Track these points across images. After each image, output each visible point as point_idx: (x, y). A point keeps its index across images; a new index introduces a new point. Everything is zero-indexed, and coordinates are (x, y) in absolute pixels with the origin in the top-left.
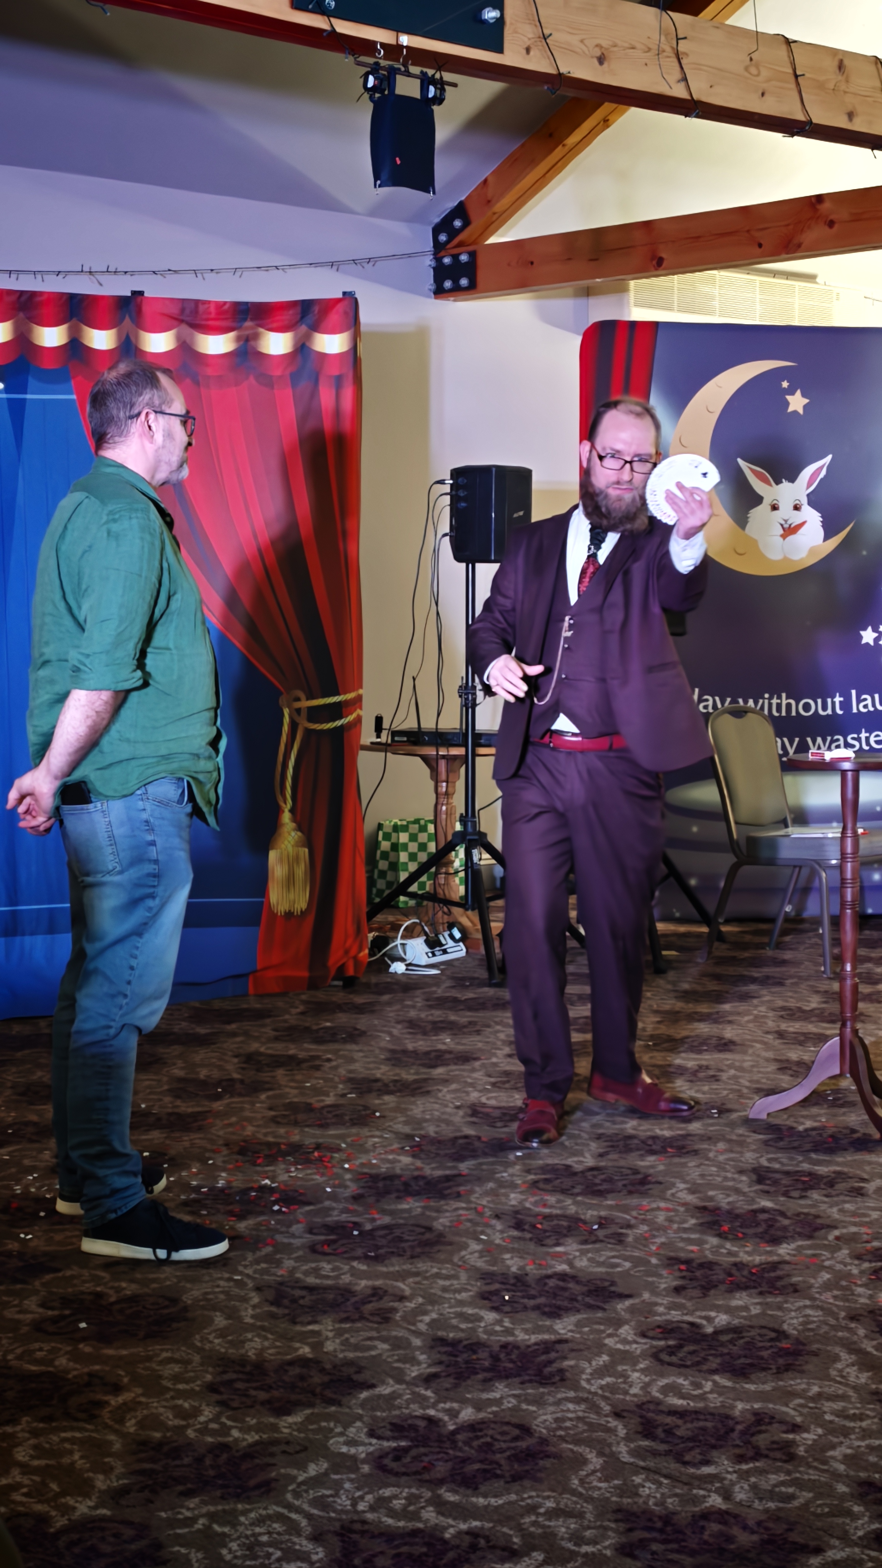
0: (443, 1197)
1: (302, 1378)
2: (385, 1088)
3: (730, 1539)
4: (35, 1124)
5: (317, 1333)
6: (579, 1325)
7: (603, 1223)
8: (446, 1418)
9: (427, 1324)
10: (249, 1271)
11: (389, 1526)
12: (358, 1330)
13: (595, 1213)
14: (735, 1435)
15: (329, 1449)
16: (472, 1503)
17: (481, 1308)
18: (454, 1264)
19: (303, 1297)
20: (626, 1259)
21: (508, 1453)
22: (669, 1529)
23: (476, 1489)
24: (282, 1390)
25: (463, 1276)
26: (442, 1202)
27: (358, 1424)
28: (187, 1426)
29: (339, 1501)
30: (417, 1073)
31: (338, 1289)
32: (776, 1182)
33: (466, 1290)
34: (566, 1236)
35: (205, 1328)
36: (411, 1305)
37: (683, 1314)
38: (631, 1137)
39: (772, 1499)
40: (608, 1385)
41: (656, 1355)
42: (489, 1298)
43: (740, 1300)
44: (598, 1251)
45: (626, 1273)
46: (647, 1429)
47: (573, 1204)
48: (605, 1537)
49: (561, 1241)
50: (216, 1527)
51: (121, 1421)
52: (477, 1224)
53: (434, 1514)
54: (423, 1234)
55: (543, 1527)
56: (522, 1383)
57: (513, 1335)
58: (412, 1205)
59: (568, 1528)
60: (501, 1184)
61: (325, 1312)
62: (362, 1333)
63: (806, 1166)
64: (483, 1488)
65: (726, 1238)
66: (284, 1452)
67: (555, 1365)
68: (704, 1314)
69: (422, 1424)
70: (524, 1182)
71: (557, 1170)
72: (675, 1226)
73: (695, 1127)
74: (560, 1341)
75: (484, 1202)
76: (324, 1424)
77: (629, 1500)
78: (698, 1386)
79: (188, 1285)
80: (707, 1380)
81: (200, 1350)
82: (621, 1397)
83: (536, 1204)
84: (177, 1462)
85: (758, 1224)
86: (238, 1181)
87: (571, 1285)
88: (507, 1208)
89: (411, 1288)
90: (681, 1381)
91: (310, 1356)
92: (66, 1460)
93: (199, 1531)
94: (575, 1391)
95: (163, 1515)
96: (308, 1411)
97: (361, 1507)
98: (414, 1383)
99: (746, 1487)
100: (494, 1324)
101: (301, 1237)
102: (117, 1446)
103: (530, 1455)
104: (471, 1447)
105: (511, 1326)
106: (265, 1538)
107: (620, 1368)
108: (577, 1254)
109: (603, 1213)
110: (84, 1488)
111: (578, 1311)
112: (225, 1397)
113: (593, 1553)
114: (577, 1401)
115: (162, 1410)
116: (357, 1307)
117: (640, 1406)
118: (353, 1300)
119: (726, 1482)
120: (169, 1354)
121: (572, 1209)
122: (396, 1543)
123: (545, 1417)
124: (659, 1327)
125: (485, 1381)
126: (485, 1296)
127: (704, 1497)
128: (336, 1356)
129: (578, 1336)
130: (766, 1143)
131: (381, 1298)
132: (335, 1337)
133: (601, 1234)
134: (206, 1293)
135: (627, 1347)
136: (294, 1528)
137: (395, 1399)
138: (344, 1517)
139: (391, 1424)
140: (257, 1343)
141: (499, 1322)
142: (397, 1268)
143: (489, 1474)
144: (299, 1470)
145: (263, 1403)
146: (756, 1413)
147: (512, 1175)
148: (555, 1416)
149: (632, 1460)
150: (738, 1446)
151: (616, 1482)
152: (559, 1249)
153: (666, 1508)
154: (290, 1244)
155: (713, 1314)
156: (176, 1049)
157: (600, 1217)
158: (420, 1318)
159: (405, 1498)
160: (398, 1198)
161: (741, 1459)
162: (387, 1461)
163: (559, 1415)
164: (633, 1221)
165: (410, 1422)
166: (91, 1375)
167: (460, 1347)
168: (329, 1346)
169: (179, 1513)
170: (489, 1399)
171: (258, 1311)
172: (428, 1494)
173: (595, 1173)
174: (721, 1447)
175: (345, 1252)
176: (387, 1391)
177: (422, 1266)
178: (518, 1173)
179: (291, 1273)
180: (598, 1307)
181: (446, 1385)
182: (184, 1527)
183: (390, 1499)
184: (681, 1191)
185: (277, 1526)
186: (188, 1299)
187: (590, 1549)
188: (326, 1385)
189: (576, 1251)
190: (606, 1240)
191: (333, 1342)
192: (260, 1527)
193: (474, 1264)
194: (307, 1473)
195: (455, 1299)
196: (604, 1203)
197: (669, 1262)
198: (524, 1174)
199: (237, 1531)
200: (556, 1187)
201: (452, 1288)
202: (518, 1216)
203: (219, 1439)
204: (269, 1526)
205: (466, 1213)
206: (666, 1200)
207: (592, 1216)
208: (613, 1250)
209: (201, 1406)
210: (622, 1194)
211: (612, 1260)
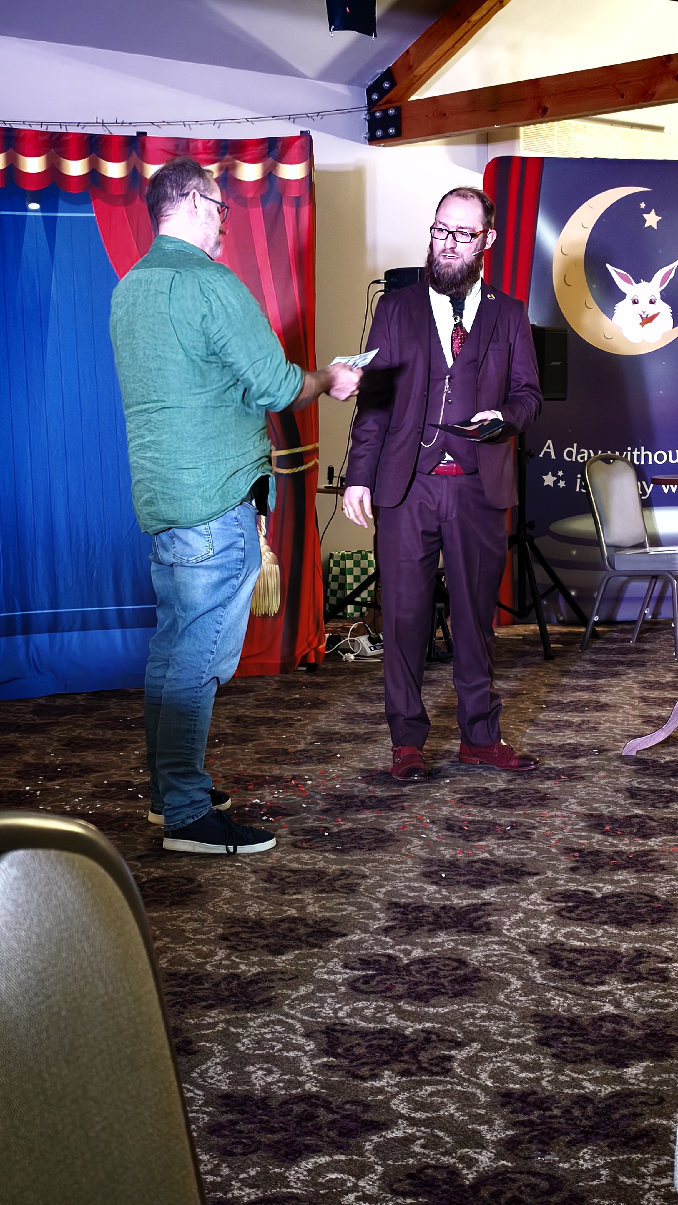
0: (392, 809)
1: (292, 930)
2: (343, 739)
3: (621, 1033)
4: (78, 765)
5: (302, 900)
6: (499, 893)
7: (514, 826)
8: (402, 956)
9: (384, 894)
11: (362, 1027)
12: (332, 898)
13: (507, 819)
14: (622, 964)
15: (314, 977)
16: (425, 1012)
17: (424, 882)
18: (402, 854)
19: (289, 877)
20: (532, 849)
21: (450, 978)
22: (575, 1027)
23: (427, 1002)
24: (276, 938)
25: (410, 862)
26: (391, 813)
27: (335, 960)
28: (207, 963)
29: (324, 1011)
30: (366, 728)
31: (315, 871)
32: (645, 797)
33: (412, 871)
34: (486, 834)
35: (215, 898)
36: (371, 881)
37: (578, 886)
39: (652, 1007)
40: (523, 932)
42: (429, 876)
43: (621, 876)
44: (512, 844)
45: (534, 858)
46: (555, 961)
47: (491, 813)
48: (526, 1033)
49: (483, 837)
50: (233, 1030)
52: (418, 827)
53: (396, 1019)
54: (378, 834)
55: (480, 1026)
56: (459, 932)
57: (450, 900)
58: (369, 816)
59: (498, 1027)
60: (435, 800)
61: (306, 886)
62: (335, 900)
63: (667, 786)
64: (432, 1002)
65: (609, 835)
66: (280, 979)
67: (482, 920)
68: (594, 885)
69: (384, 959)
70: (453, 800)
71: (477, 791)
72: (569, 827)
73: (581, 761)
74: (485, 904)
75: (423, 813)
76: (310, 960)
77: (544, 1009)
78: (592, 932)
79: (201, 870)
80: (599, 929)
81: (212, 913)
82: (534, 940)
83: (462, 813)
84: (200, 987)
85: (632, 826)
87: (492, 867)
88: (440, 816)
89: (370, 870)
90: (579, 929)
91: (296, 915)
93: (218, 1031)
94: (499, 937)
95: (191, 1021)
96: (297, 952)
97: (340, 1014)
98: (376, 932)
99: (632, 999)
100: (435, 893)
101: (285, 837)
103: (466, 979)
104: (421, 974)
105: (447, 894)
106: (269, 1036)
107: (532, 922)
108: (496, 846)
109: (513, 819)
111: (499, 884)
112: (233, 943)
113: (518, 1044)
114: (502, 943)
115: (186, 952)
116: (330, 883)
117: (549, 946)
118: (328, 878)
119: (618, 996)
120: (189, 916)
121: (491, 817)
122: (368, 1038)
123: (476, 955)
124: (560, 894)
125: (430, 931)
126: (427, 875)
127: (601, 1006)
128: (316, 916)
129: (499, 900)
130: (636, 771)
131: (348, 877)
132: (314, 903)
133: (513, 833)
134: (215, 875)
135: (537, 908)
136: (291, 1029)
137: (362, 943)
138: (328, 1021)
139: (360, 959)
140: (256, 907)
141: (439, 892)
142: (359, 857)
143: (437, 992)
144: (292, 990)
145: (262, 947)
146: (636, 950)
147: (443, 795)
148: (484, 953)
149: (544, 982)
150: (624, 972)
151: (533, 997)
152: (481, 843)
153: (572, 1013)
155: (601, 885)
157: (512, 822)
158: (378, 890)
159: (374, 1009)
160: (358, 810)
161: (627, 981)
162: (358, 984)
163: (488, 953)
164: (537, 824)
165: (375, 958)
167: (410, 909)
168: (310, 909)
169: (203, 1020)
170: (433, 943)
171: (255, 886)
172: (391, 1006)
173: (507, 793)
174: (612, 972)
175: (319, 847)
176: (357, 938)
177: (378, 856)
178: (447, 793)
179: (279, 861)
180: (513, 881)
181: (401, 934)
182: (209, 1029)
183: (363, 1009)
184: (573, 804)
185: (278, 1027)
186: (201, 879)
187: (515, 1041)
188: (309, 935)
189: (494, 844)
190: (517, 837)
191: (313, 906)
192: (265, 1028)
193: (417, 854)
194: (299, 992)
195: (404, 877)
196: (514, 813)
197: (565, 851)
198: (452, 794)
199: (248, 1031)
200: (477, 802)
201: (402, 870)
202: (449, 821)
203: (230, 971)
204: (272, 1028)
205: (410, 820)
206: (562, 810)
207: (505, 821)
208: (523, 843)
209: (215, 949)
210: (527, 806)
211: (523, 850)
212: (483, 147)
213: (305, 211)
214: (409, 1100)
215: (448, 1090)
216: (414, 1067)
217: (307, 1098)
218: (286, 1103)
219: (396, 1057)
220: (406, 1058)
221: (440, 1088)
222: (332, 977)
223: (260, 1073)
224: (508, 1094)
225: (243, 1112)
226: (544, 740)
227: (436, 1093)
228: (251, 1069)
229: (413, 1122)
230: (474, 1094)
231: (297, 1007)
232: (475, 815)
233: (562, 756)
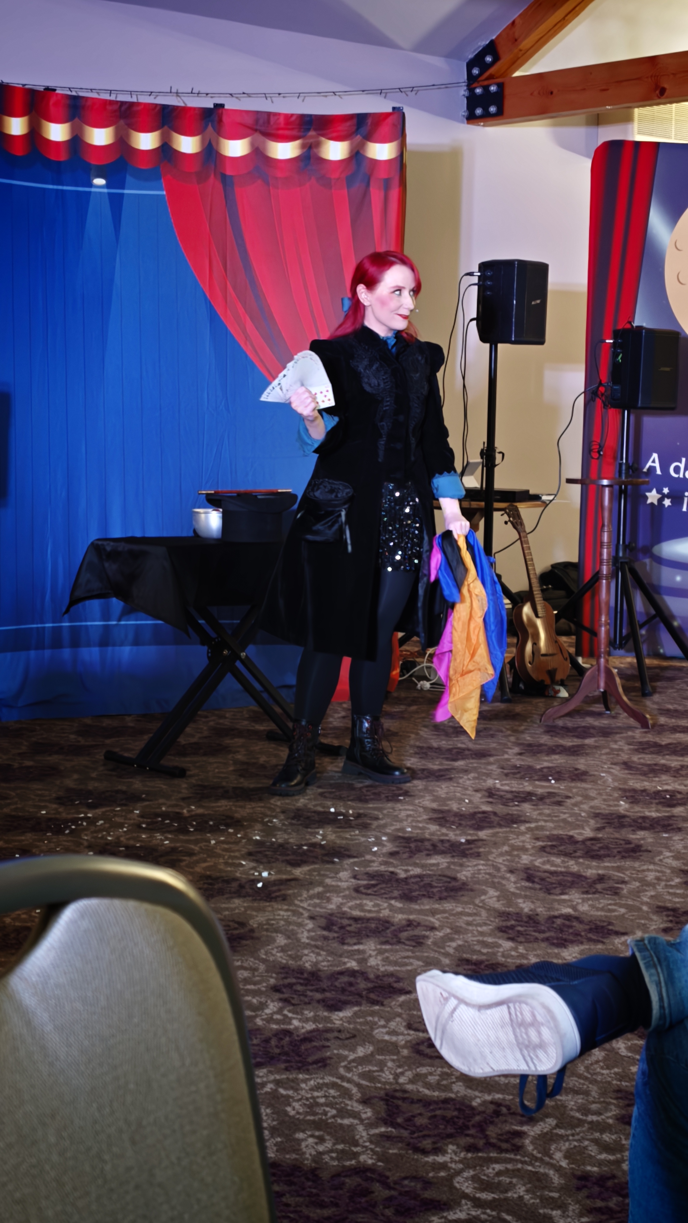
0: (465, 856)
1: (351, 984)
4: (124, 792)
5: (363, 952)
7: (601, 879)
9: (456, 949)
10: (305, 905)
11: (426, 1095)
12: (397, 951)
13: (594, 872)
15: (373, 1037)
17: (499, 938)
18: (475, 905)
19: (350, 925)
20: (621, 906)
24: (333, 993)
25: (484, 913)
26: (464, 860)
27: (398, 1019)
28: (256, 1016)
29: (384, 1075)
30: (441, 764)
31: (379, 920)
33: (485, 924)
34: (570, 887)
35: (269, 945)
36: (439, 934)
38: (624, 816)
42: (505, 931)
44: (597, 899)
45: (623, 916)
47: (576, 864)
48: (606, 1110)
49: (567, 891)
50: (282, 1091)
52: (495, 876)
53: (463, 1088)
54: (449, 882)
57: (527, 959)
58: (440, 861)
59: (575, 1102)
60: (513, 848)
61: (368, 936)
62: (401, 953)
66: (338, 1038)
70: (533, 847)
71: (562, 839)
72: (663, 883)
73: (679, 810)
75: (500, 861)
76: (370, 1018)
77: (627, 1084)
79: (254, 913)
81: (264, 961)
83: (544, 863)
86: (293, 840)
87: (575, 924)
88: (519, 865)
89: (440, 921)
91: (356, 968)
93: (266, 1093)
96: (356, 1009)
97: (402, 1080)
100: (511, 950)
101: (347, 881)
105: (524, 952)
106: (322, 1100)
108: (580, 901)
109: (600, 872)
111: (582, 943)
112: (286, 996)
113: (597, 1121)
116: (395, 934)
118: (393, 928)
121: (575, 868)
122: (431, 1107)
126: (502, 930)
128: (378, 970)
131: (416, 927)
132: (377, 955)
134: (270, 920)
136: (346, 1094)
138: (387, 1087)
140: (313, 957)
141: (515, 949)
142: (427, 907)
144: (350, 1051)
145: (318, 1001)
147: (523, 842)
149: (630, 1054)
151: (616, 1070)
152: (563, 897)
154: (338, 886)
156: (239, 741)
157: (599, 875)
158: (448, 944)
159: (439, 1075)
160: (428, 855)
162: (422, 1048)
164: (627, 879)
167: (482, 966)
168: (372, 962)
171: (313, 934)
173: (594, 842)
175: (385, 893)
177: (448, 906)
178: (528, 840)
179: (339, 907)
180: (599, 941)
183: (426, 1075)
184: (668, 857)
185: (332, 1092)
186: (253, 923)
187: (595, 1118)
188: (370, 990)
189: (579, 899)
190: (605, 892)
191: (376, 958)
192: (318, 1091)
193: (492, 905)
194: (357, 1053)
195: (477, 931)
196: (602, 865)
197: (658, 910)
198: (534, 841)
199: (298, 1094)
200: (561, 851)
201: (475, 923)
202: (529, 871)
203: (282, 1026)
204: (326, 1091)
205: (485, 868)
206: (654, 864)
207: (591, 873)
208: (611, 899)
209: (267, 1002)
210: (616, 858)
211: (610, 907)
212: (592, 130)
213: (394, 193)
214: (474, 1178)
215: (518, 1170)
216: (481, 1143)
217: (361, 1171)
218: (338, 1175)
219: (462, 1130)
220: (472, 1131)
221: (510, 1166)
222: (394, 1039)
223: (311, 1140)
224: (585, 1178)
225: (290, 1183)
226: (638, 785)
227: (506, 1172)
228: (300, 1135)
229: (478, 1203)
230: (546, 1175)
231: (354, 1070)
232: (556, 866)
233: (657, 804)
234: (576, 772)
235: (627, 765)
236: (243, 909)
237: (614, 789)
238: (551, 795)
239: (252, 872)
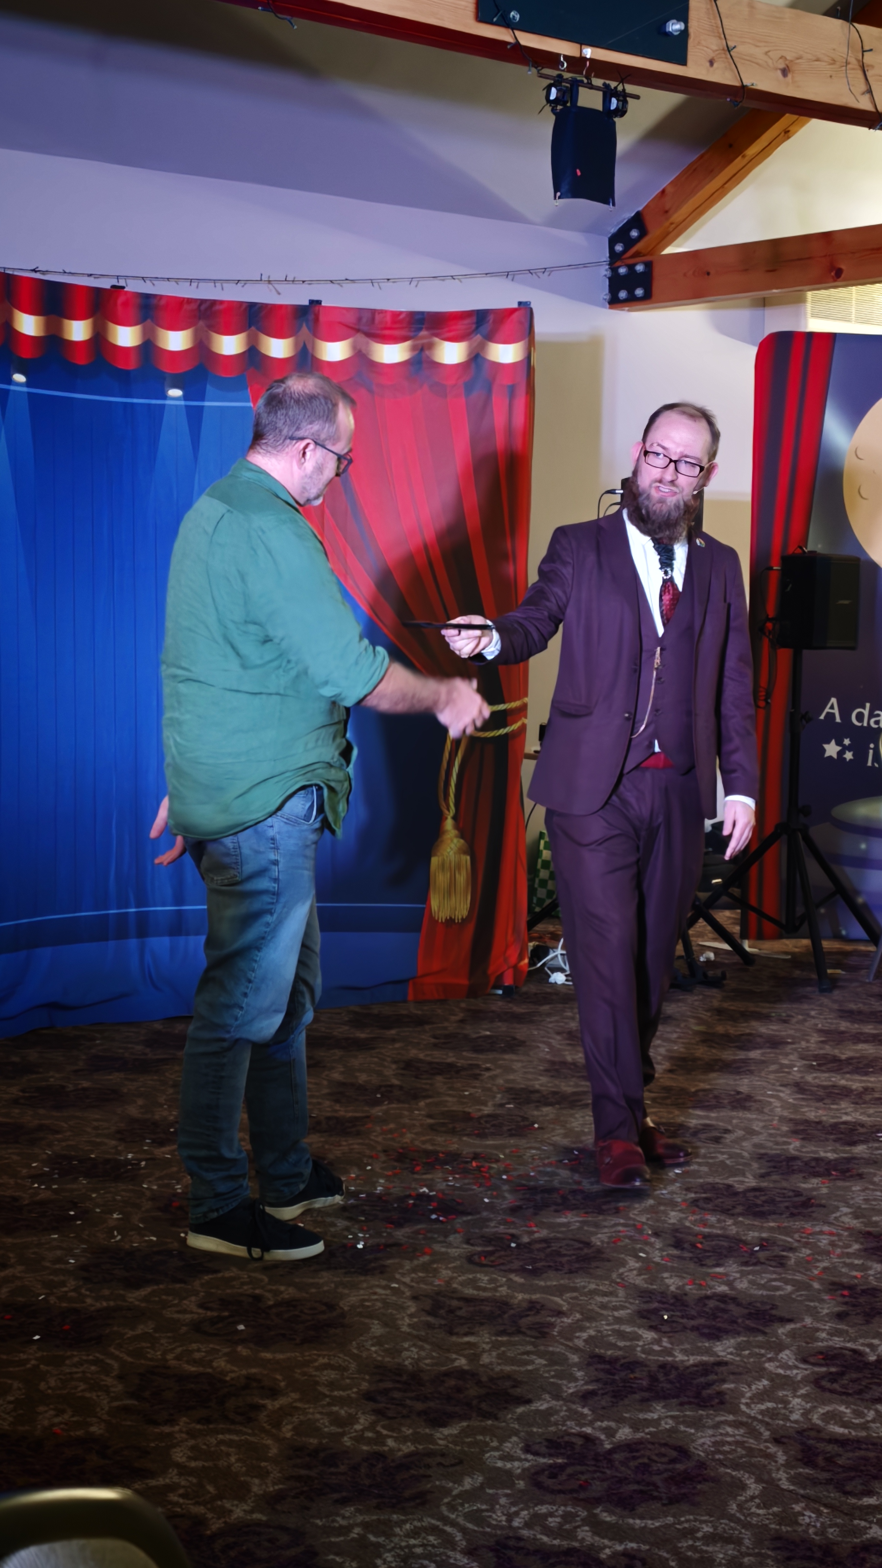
0: (602, 1212)
1: (459, 1390)
2: (545, 1100)
5: (474, 1345)
6: (739, 1347)
7: (764, 1244)
8: (603, 1437)
9: (585, 1341)
10: (407, 1280)
11: (544, 1543)
12: (515, 1344)
13: (756, 1234)
15: (485, 1463)
16: (628, 1524)
17: (639, 1326)
18: (612, 1281)
20: (787, 1282)
21: (665, 1475)
22: (829, 1559)
23: (633, 1509)
24: (437, 1401)
25: (621, 1293)
26: (601, 1217)
27: (514, 1439)
28: (343, 1434)
29: (494, 1516)
30: (577, 1086)
31: (495, 1301)
33: (623, 1308)
34: (726, 1256)
35: (361, 1335)
36: (568, 1321)
37: (844, 1341)
38: (795, 1158)
40: (768, 1410)
41: (817, 1382)
42: (647, 1317)
44: (759, 1273)
45: (788, 1296)
46: (808, 1457)
47: (734, 1224)
48: (763, 1565)
49: (722, 1261)
50: (372, 1538)
51: (278, 1425)
52: (635, 1241)
53: (589, 1534)
54: (581, 1249)
55: (702, 1551)
56: (681, 1404)
57: (672, 1355)
58: (570, 1219)
59: (725, 1554)
60: (661, 1202)
61: (482, 1324)
62: (518, 1347)
64: (640, 1510)
66: (440, 1464)
67: (714, 1387)
68: (867, 1341)
69: (579, 1441)
70: (684, 1201)
71: (718, 1189)
72: (838, 1251)
73: (860, 1149)
74: (719, 1364)
75: (644, 1220)
76: (480, 1437)
77: (789, 1529)
78: (860, 1414)
79: (346, 1291)
80: (869, 1409)
81: (356, 1357)
82: (781, 1422)
83: (694, 1223)
84: (333, 1470)
86: (397, 1190)
87: (732, 1307)
88: (666, 1225)
89: (569, 1303)
90: (842, 1408)
91: (466, 1368)
92: (222, 1463)
93: (353, 1539)
94: (734, 1414)
95: (319, 1522)
96: (465, 1424)
97: (516, 1523)
98: (571, 1399)
101: (458, 1247)
102: (274, 1451)
103: (687, 1478)
104: (627, 1467)
105: (669, 1346)
106: (419, 1550)
107: (780, 1394)
108: (738, 1275)
109: (764, 1235)
110: (240, 1492)
111: (739, 1334)
112: (381, 1406)
114: (736, 1425)
115: (318, 1416)
116: (514, 1321)
117: (800, 1432)
118: (512, 1312)
120: (326, 1360)
121: (733, 1230)
122: (551, 1561)
123: (702, 1440)
124: (821, 1353)
125: (644, 1400)
126: (643, 1315)
127: (866, 1528)
128: (492, 1370)
129: (738, 1359)
131: (538, 1312)
132: (491, 1350)
133: (762, 1256)
134: (364, 1300)
135: (788, 1373)
136: (449, 1542)
137: (551, 1415)
138: (499, 1532)
139: (547, 1440)
140: (414, 1352)
141: (658, 1342)
142: (554, 1283)
143: (646, 1496)
144: (455, 1483)
145: (420, 1414)
147: (672, 1193)
148: (713, 1439)
149: (792, 1488)
151: (775, 1509)
152: (718, 1269)
153: (827, 1538)
154: (447, 1253)
155: (876, 1342)
156: (336, 1054)
157: (762, 1239)
158: (577, 1334)
159: (562, 1516)
160: (556, 1211)
162: (543, 1479)
163: (718, 1438)
164: (796, 1244)
165: (566, 1438)
166: (248, 1378)
167: (618, 1366)
168: (485, 1359)
169: (334, 1521)
170: (646, 1420)
171: (415, 1320)
172: (584, 1514)
173: (757, 1193)
175: (503, 1264)
176: (544, 1406)
177: (579, 1281)
178: (677, 1190)
179: (448, 1283)
180: (759, 1330)
181: (603, 1403)
182: (339, 1535)
183: (546, 1516)
184: (846, 1214)
185: (431, 1538)
186: (345, 1305)
188: (482, 1398)
189: (736, 1272)
190: (767, 1262)
191: (490, 1354)
192: (415, 1539)
193: (632, 1281)
194: (463, 1486)
195: (613, 1316)
196: (765, 1225)
197: (831, 1287)
198: (684, 1192)
199: (392, 1541)
200: (716, 1206)
201: (610, 1305)
202: (678, 1235)
203: (374, 1447)
204: (424, 1538)
205: (625, 1229)
206: (830, 1224)
207: (753, 1237)
208: (775, 1272)
209: (356, 1414)
210: (784, 1216)
211: (774, 1283)
212: (758, 315)
213: (520, 403)
222: (509, 1465)
226: (812, 1115)
231: (460, 1509)
232: (712, 1226)
233: (835, 1141)
234: (738, 1097)
235: (800, 1087)
236: (333, 1285)
237: (782, 1119)
238: (707, 1128)
239: (346, 1233)
